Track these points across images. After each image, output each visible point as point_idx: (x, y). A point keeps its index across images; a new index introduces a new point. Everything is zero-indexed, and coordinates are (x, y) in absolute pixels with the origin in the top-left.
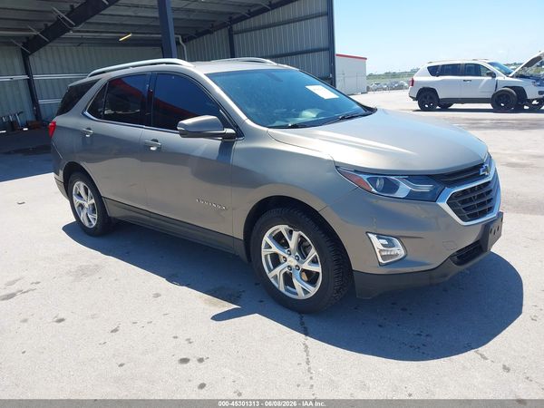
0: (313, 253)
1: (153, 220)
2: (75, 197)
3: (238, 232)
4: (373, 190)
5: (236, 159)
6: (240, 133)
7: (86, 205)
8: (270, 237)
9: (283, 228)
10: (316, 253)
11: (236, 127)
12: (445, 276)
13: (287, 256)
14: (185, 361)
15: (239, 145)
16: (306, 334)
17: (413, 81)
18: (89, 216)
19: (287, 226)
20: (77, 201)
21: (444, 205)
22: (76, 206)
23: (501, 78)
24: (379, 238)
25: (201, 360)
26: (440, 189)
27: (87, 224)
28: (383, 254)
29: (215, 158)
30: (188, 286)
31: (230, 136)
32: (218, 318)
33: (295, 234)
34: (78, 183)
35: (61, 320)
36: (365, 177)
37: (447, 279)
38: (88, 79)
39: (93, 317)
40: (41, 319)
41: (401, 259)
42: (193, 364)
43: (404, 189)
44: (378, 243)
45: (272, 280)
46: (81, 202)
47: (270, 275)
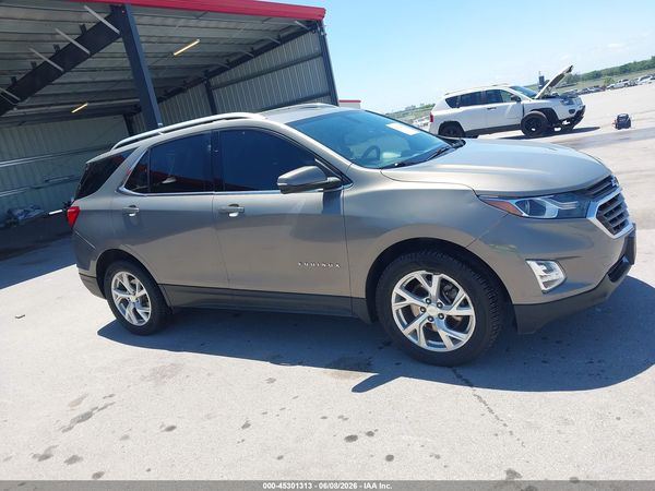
0: (462, 295)
1: (237, 298)
2: (114, 292)
3: (359, 290)
4: (524, 214)
5: (347, 209)
6: (346, 180)
7: (133, 299)
8: (401, 287)
9: (418, 275)
10: (465, 295)
11: (341, 174)
12: (605, 295)
13: (425, 305)
14: (352, 438)
15: (347, 192)
16: (471, 386)
17: (432, 117)
18: (138, 311)
19: (424, 272)
20: (118, 296)
21: (593, 219)
22: (117, 302)
23: (526, 101)
24: (539, 264)
25: (370, 434)
26: (586, 204)
27: (135, 322)
28: (545, 280)
29: (320, 212)
30: (300, 364)
31: (335, 185)
32: (359, 389)
33: (436, 279)
34: (119, 273)
35: (171, 428)
36: (513, 202)
37: (607, 298)
38: (114, 152)
39: (208, 417)
40: (144, 432)
41: (562, 284)
42: (363, 439)
43: (552, 209)
44: (538, 270)
45: (410, 337)
46: (125, 296)
47: (406, 332)
